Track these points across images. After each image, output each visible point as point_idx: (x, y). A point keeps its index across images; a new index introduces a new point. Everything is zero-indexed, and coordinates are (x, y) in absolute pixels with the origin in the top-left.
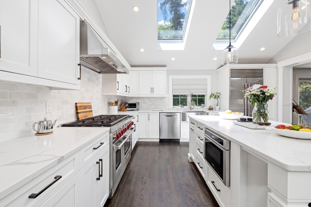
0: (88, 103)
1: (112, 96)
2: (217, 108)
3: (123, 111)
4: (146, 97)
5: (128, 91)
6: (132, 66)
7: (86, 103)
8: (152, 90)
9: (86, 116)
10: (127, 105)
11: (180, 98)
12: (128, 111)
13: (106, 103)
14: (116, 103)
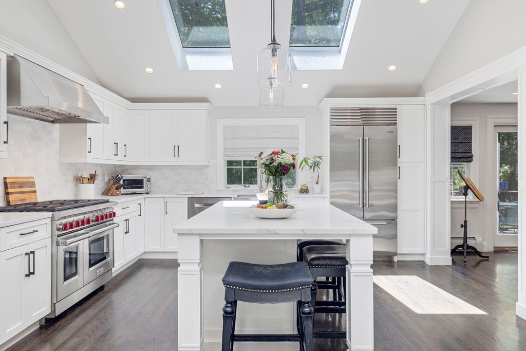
0: (27, 178)
2: (317, 188)
3: (112, 195)
5: (122, 153)
7: (23, 178)
8: (176, 150)
9: (23, 200)
10: (121, 182)
11: (242, 167)
12: (122, 194)
13: (72, 179)
14: (92, 177)
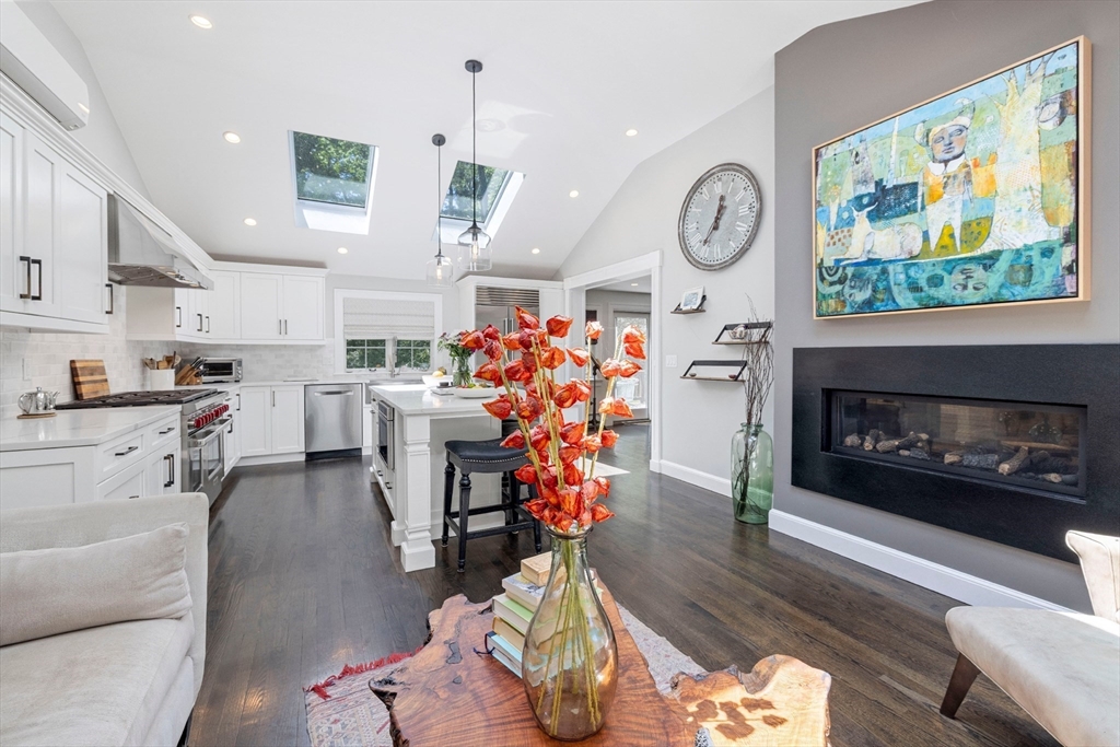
0: (96, 361)
1: (152, 342)
3: (188, 384)
4: (266, 346)
5: (205, 328)
6: (217, 257)
7: (92, 361)
8: (283, 326)
9: (96, 392)
10: (201, 367)
11: (366, 347)
12: (205, 383)
13: (137, 362)
14: (169, 360)
